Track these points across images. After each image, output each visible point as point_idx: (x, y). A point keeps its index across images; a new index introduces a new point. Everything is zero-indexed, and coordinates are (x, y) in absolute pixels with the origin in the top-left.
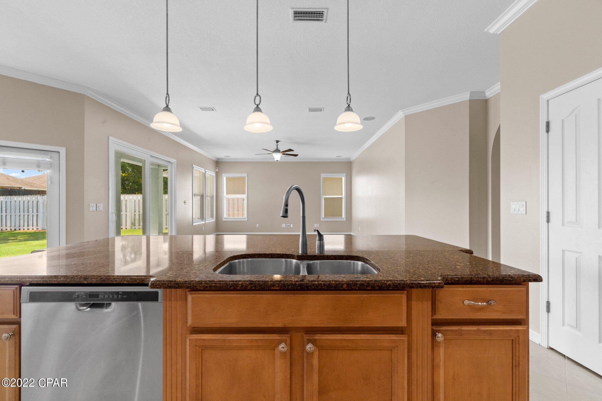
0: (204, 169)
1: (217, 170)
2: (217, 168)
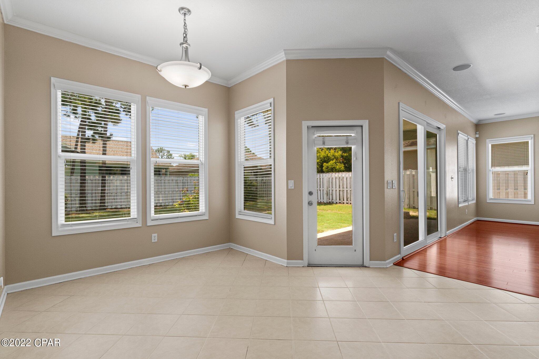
0: (466, 135)
1: (477, 136)
2: (478, 133)
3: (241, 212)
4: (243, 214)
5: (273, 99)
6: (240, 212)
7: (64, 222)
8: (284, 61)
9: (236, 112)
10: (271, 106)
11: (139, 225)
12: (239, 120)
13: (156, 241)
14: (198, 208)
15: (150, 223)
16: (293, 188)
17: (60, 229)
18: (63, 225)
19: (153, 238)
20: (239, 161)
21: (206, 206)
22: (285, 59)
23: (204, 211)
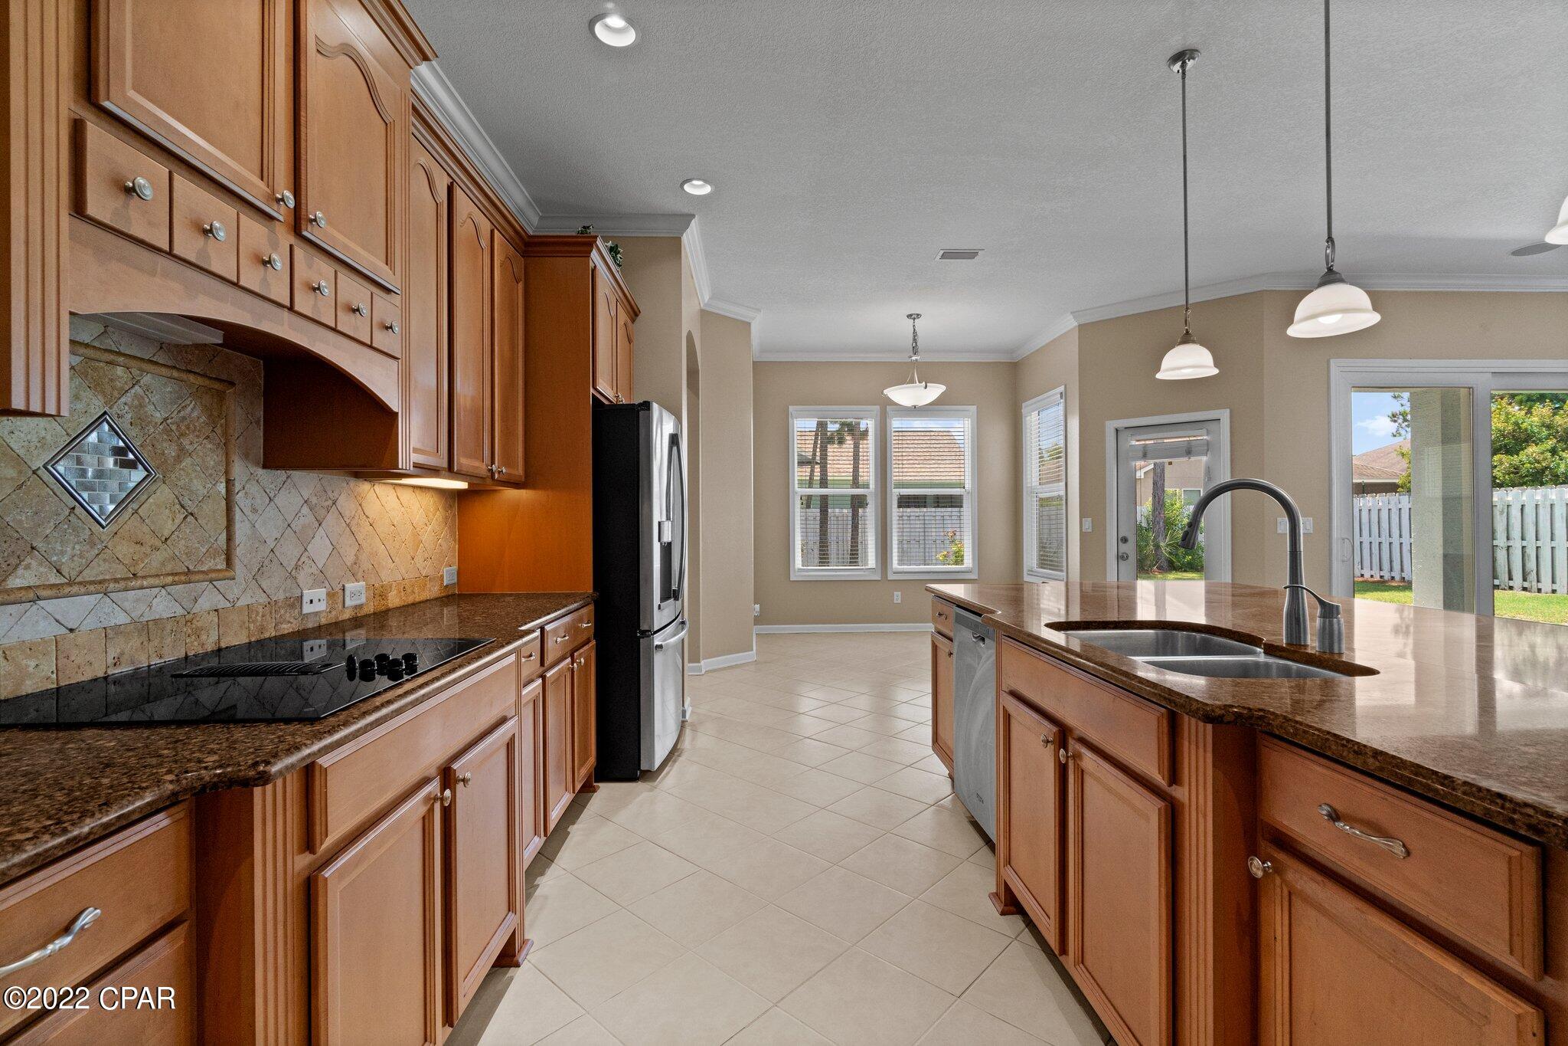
3: (1032, 571)
4: (1036, 574)
5: (1063, 386)
6: (1029, 571)
7: (801, 567)
8: (1076, 327)
9: (1023, 404)
10: (1061, 397)
11: (878, 577)
12: (1028, 418)
13: (899, 601)
14: (962, 561)
15: (891, 577)
16: (1090, 530)
17: (797, 574)
18: (799, 569)
19: (895, 597)
20: (1029, 485)
21: (973, 559)
22: (1076, 324)
23: (971, 565)
